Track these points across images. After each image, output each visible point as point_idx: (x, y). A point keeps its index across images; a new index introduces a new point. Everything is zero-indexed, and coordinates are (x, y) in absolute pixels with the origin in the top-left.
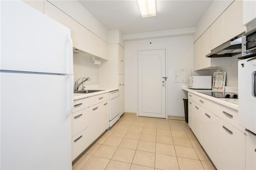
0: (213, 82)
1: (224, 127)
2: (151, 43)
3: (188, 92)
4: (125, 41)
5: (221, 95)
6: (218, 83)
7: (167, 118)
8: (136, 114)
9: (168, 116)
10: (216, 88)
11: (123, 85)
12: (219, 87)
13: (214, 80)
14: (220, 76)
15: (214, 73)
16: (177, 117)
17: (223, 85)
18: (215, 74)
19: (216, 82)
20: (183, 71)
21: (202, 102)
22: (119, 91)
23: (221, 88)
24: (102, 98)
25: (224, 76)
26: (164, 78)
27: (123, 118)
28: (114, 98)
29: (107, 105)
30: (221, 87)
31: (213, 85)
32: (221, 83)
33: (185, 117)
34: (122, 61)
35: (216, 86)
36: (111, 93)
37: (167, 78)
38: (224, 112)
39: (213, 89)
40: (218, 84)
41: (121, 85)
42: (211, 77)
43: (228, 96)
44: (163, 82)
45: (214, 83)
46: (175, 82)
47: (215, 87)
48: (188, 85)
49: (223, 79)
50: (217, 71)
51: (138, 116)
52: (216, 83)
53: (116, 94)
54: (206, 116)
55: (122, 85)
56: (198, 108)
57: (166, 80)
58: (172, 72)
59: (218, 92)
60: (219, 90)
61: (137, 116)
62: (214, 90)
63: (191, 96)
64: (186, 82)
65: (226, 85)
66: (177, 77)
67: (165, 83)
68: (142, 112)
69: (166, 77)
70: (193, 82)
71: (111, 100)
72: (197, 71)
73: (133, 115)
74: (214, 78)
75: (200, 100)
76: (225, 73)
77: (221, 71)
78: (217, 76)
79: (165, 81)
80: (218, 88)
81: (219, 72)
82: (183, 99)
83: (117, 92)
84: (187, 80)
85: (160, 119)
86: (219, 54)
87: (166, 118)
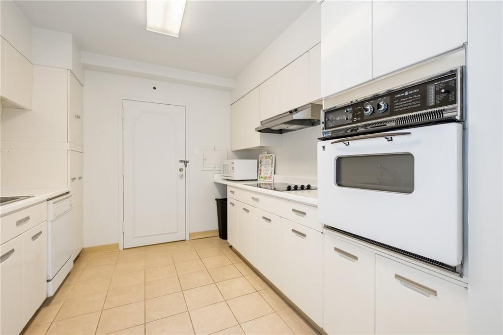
0: (259, 169)
1: (293, 230)
2: (155, 88)
3: (228, 187)
4: (85, 67)
5: (269, 187)
6: (266, 170)
7: (188, 238)
8: (117, 245)
9: (190, 235)
10: (262, 178)
11: (80, 178)
12: (267, 176)
13: (260, 166)
14: (267, 160)
15: (260, 155)
16: (206, 232)
17: (271, 173)
18: (262, 157)
19: (263, 168)
20: (215, 149)
21: (257, 200)
22: (71, 196)
23: (270, 178)
24: (28, 218)
25: (272, 160)
26: (181, 161)
27: (83, 264)
28: (60, 216)
29: (40, 237)
30: (270, 176)
31: (259, 173)
32: (269, 171)
33: (219, 230)
34: (78, 117)
35: (263, 175)
36: (52, 201)
37: (187, 162)
38: (294, 210)
39: (259, 179)
40: (266, 172)
41: (75, 179)
42: (256, 161)
43: (289, 189)
44: (180, 170)
45: (261, 170)
46: (202, 170)
47: (261, 176)
48: (225, 175)
49: (272, 164)
50: (263, 153)
51: (124, 249)
52: (262, 171)
53: (64, 204)
54: (264, 220)
55: (77, 179)
56: (247, 211)
57: (186, 166)
58: (197, 151)
59: (266, 184)
60: (267, 181)
61: (121, 248)
62: (260, 181)
63: (233, 192)
64: (221, 170)
65: (275, 174)
66: (206, 160)
67: (183, 173)
68: (134, 238)
69: (187, 160)
70: (233, 169)
71: (52, 221)
72: (235, 151)
73: (111, 249)
74: (260, 163)
75: (253, 198)
76: (274, 155)
77: (269, 153)
78: (264, 161)
79: (184, 168)
80: (265, 178)
81: (265, 154)
82: (216, 200)
83: (67, 198)
84: (222, 166)
85: (174, 243)
86: (273, 128)
87: (185, 240)
